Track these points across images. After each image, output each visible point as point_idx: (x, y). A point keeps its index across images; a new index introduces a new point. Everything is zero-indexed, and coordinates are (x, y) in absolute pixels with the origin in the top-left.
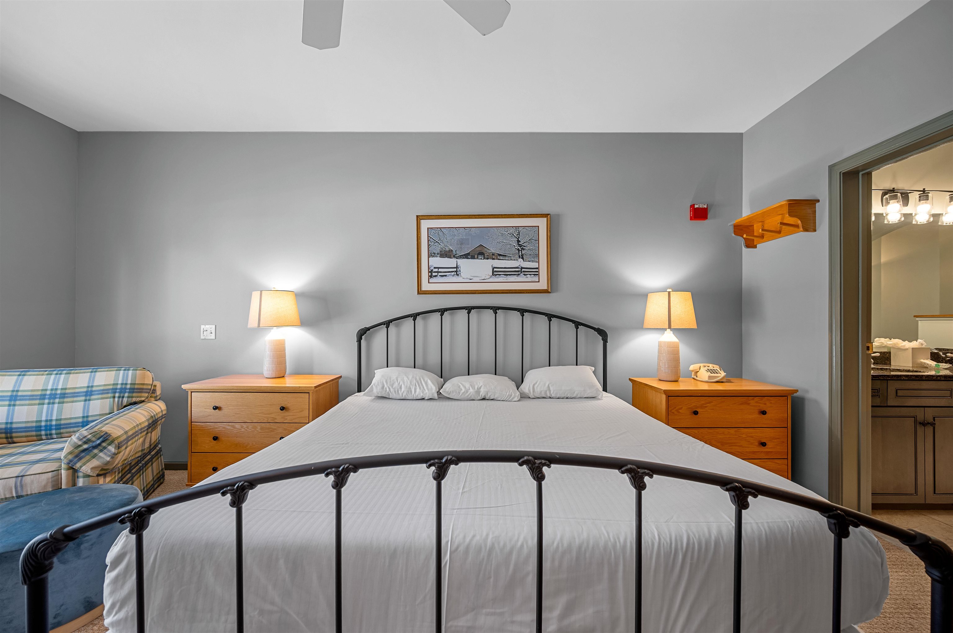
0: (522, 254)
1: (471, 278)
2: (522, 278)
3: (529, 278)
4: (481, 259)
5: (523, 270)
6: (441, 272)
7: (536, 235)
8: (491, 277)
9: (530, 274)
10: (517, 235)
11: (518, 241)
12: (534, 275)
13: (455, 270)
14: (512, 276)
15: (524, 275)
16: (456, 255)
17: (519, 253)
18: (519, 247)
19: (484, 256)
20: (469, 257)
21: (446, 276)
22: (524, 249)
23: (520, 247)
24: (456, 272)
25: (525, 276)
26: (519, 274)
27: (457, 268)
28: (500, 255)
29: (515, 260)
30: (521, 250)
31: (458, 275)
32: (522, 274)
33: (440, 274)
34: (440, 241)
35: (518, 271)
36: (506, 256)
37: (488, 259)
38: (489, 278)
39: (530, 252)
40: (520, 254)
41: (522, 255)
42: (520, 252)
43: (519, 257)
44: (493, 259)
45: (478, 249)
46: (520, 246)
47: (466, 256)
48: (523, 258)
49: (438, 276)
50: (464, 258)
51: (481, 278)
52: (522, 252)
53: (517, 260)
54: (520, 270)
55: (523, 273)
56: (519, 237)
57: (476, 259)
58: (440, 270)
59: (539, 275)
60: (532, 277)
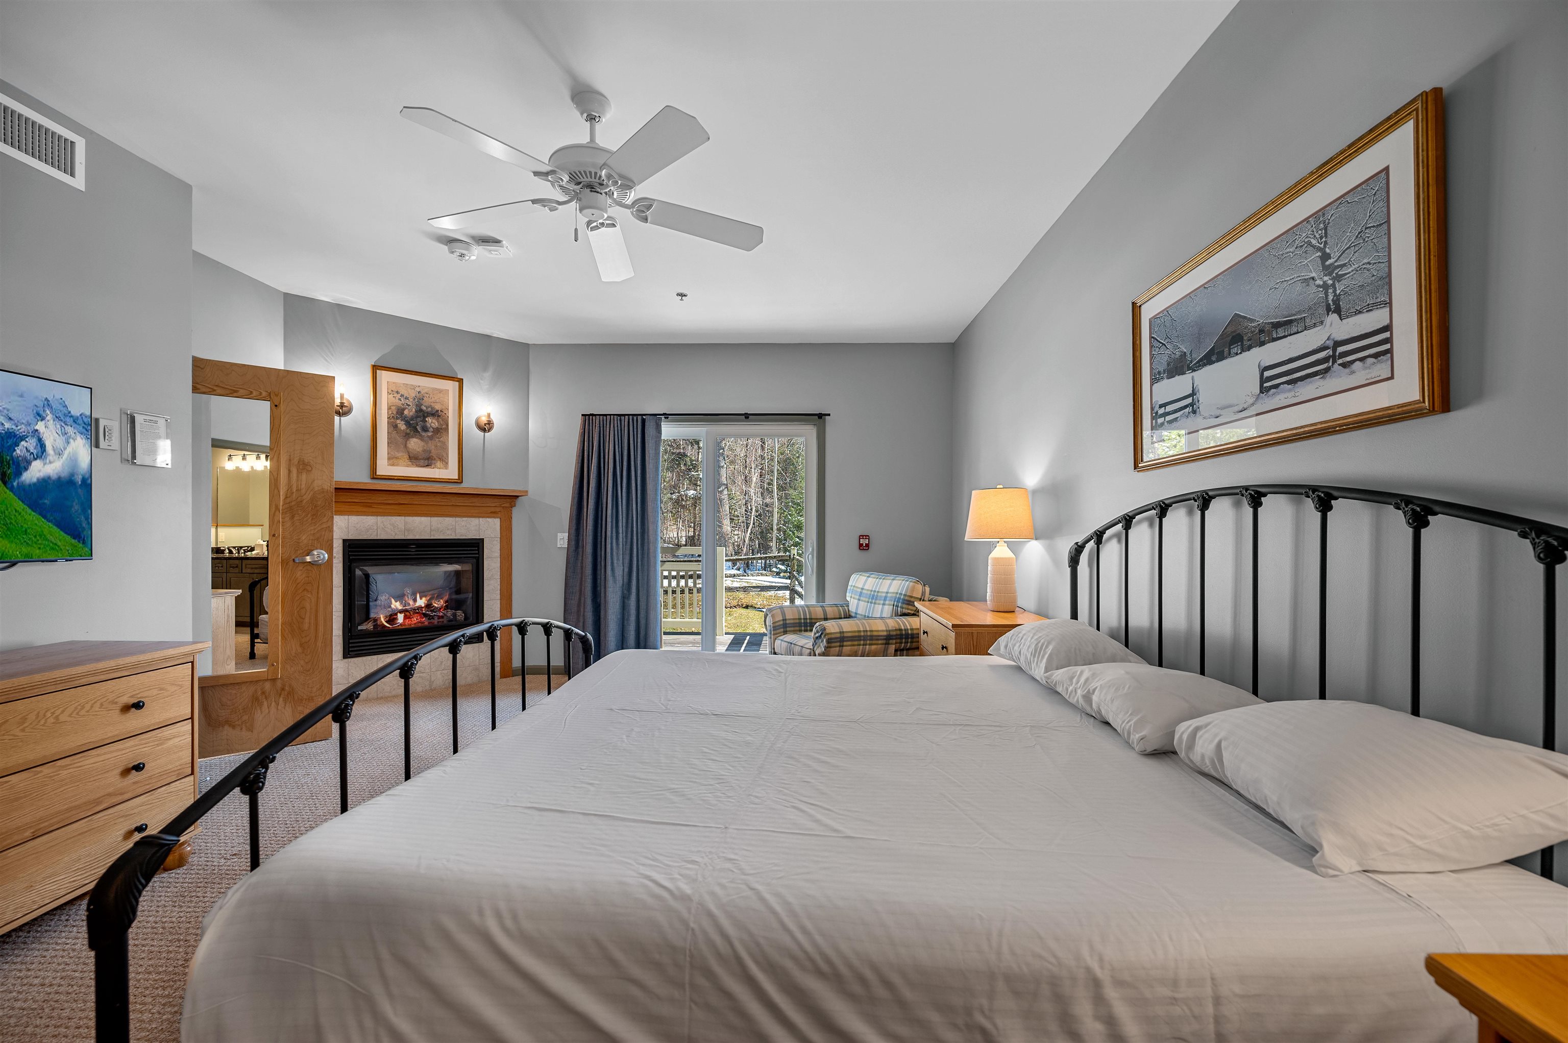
0: (1335, 294)
1: (1218, 412)
2: (1338, 379)
3: (1360, 373)
4: (1237, 354)
5: (1341, 349)
6: (1169, 414)
7: (1381, 204)
8: (1257, 399)
9: (1362, 359)
10: (1321, 238)
11: (1325, 257)
12: (1376, 356)
13: (1189, 400)
14: (1308, 380)
15: (1344, 365)
16: (1191, 362)
17: (1327, 296)
18: (1326, 278)
19: (1242, 345)
20: (1214, 358)
21: (1176, 419)
22: (1339, 278)
23: (1330, 274)
24: (1192, 405)
25: (1347, 370)
26: (1327, 370)
27: (1193, 394)
28: (1277, 325)
29: (1315, 325)
30: (1333, 285)
31: (1194, 412)
32: (1336, 365)
33: (1168, 418)
34: (1168, 340)
35: (1325, 360)
36: (1290, 322)
37: (1249, 348)
38: (1253, 404)
39: (1360, 280)
40: (1331, 297)
41: (1337, 301)
42: (1330, 291)
43: (1328, 310)
44: (1262, 344)
45: (1229, 330)
46: (1328, 270)
47: (1209, 359)
48: (1338, 311)
49: (1166, 424)
50: (1205, 365)
51: (1237, 409)
52: (1335, 291)
53: (1322, 323)
54: (1331, 353)
55: (1340, 361)
56: (1326, 243)
57: (1226, 358)
58: (1169, 408)
59: (1389, 351)
60: (1369, 368)
